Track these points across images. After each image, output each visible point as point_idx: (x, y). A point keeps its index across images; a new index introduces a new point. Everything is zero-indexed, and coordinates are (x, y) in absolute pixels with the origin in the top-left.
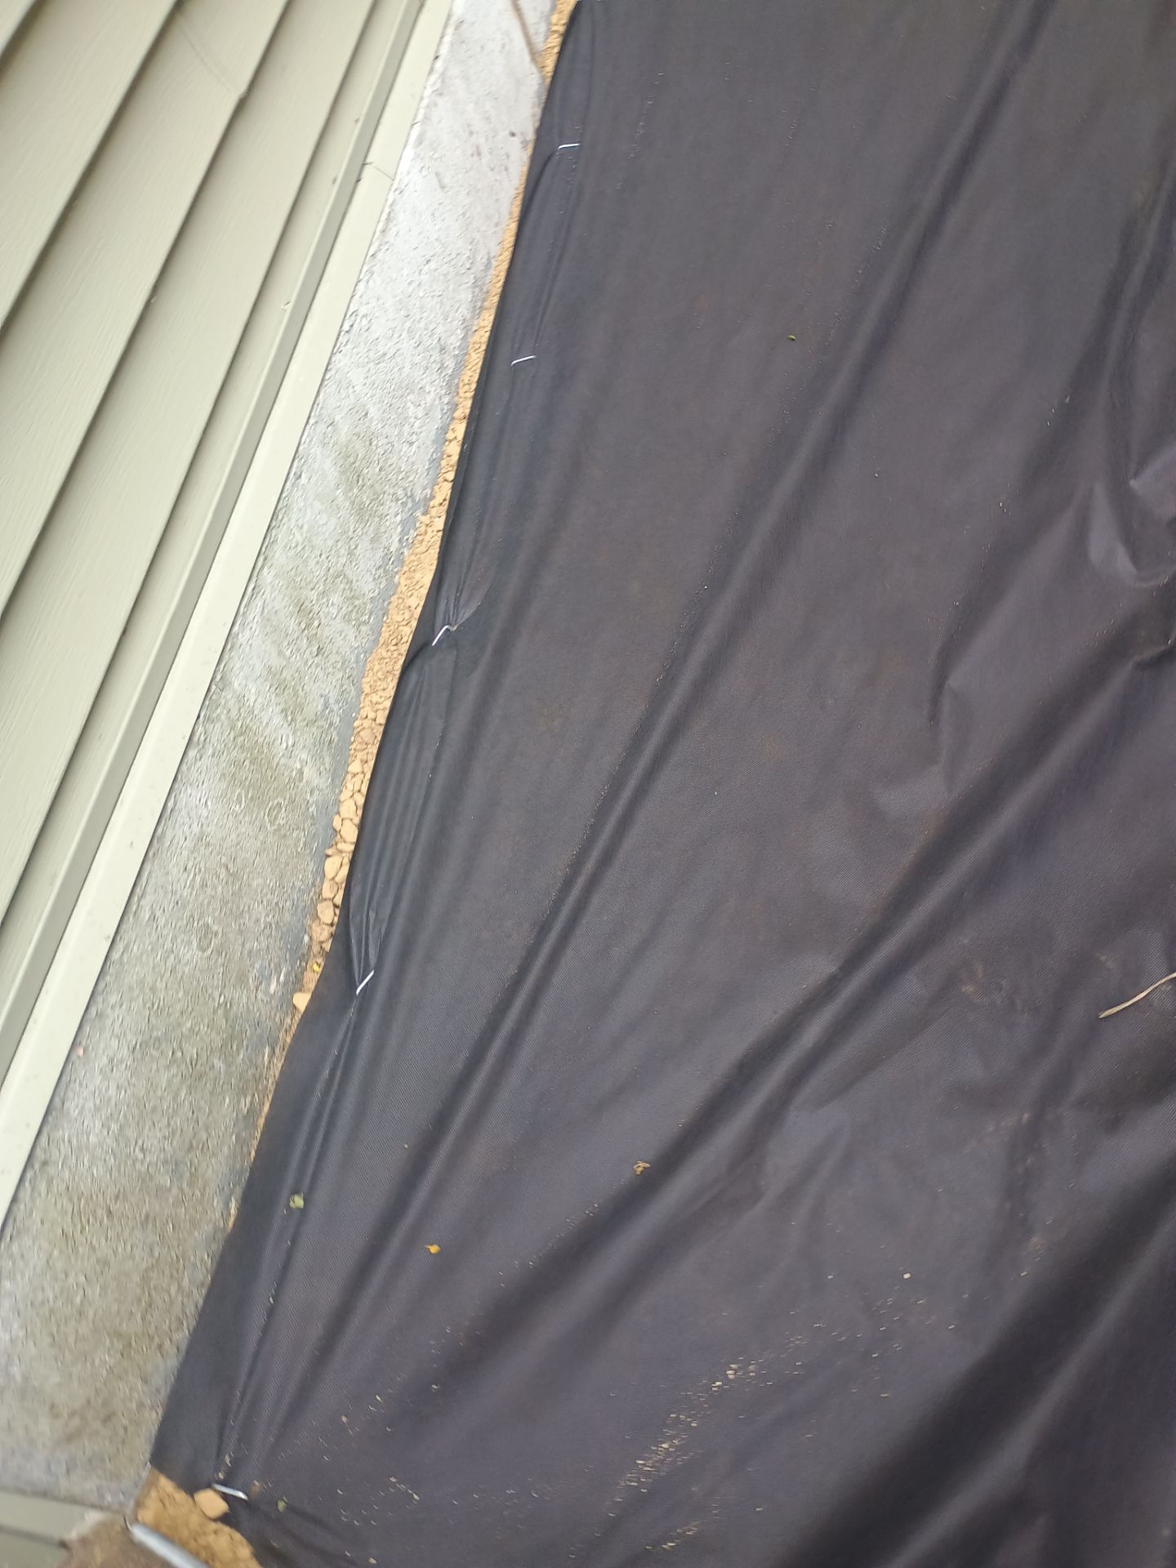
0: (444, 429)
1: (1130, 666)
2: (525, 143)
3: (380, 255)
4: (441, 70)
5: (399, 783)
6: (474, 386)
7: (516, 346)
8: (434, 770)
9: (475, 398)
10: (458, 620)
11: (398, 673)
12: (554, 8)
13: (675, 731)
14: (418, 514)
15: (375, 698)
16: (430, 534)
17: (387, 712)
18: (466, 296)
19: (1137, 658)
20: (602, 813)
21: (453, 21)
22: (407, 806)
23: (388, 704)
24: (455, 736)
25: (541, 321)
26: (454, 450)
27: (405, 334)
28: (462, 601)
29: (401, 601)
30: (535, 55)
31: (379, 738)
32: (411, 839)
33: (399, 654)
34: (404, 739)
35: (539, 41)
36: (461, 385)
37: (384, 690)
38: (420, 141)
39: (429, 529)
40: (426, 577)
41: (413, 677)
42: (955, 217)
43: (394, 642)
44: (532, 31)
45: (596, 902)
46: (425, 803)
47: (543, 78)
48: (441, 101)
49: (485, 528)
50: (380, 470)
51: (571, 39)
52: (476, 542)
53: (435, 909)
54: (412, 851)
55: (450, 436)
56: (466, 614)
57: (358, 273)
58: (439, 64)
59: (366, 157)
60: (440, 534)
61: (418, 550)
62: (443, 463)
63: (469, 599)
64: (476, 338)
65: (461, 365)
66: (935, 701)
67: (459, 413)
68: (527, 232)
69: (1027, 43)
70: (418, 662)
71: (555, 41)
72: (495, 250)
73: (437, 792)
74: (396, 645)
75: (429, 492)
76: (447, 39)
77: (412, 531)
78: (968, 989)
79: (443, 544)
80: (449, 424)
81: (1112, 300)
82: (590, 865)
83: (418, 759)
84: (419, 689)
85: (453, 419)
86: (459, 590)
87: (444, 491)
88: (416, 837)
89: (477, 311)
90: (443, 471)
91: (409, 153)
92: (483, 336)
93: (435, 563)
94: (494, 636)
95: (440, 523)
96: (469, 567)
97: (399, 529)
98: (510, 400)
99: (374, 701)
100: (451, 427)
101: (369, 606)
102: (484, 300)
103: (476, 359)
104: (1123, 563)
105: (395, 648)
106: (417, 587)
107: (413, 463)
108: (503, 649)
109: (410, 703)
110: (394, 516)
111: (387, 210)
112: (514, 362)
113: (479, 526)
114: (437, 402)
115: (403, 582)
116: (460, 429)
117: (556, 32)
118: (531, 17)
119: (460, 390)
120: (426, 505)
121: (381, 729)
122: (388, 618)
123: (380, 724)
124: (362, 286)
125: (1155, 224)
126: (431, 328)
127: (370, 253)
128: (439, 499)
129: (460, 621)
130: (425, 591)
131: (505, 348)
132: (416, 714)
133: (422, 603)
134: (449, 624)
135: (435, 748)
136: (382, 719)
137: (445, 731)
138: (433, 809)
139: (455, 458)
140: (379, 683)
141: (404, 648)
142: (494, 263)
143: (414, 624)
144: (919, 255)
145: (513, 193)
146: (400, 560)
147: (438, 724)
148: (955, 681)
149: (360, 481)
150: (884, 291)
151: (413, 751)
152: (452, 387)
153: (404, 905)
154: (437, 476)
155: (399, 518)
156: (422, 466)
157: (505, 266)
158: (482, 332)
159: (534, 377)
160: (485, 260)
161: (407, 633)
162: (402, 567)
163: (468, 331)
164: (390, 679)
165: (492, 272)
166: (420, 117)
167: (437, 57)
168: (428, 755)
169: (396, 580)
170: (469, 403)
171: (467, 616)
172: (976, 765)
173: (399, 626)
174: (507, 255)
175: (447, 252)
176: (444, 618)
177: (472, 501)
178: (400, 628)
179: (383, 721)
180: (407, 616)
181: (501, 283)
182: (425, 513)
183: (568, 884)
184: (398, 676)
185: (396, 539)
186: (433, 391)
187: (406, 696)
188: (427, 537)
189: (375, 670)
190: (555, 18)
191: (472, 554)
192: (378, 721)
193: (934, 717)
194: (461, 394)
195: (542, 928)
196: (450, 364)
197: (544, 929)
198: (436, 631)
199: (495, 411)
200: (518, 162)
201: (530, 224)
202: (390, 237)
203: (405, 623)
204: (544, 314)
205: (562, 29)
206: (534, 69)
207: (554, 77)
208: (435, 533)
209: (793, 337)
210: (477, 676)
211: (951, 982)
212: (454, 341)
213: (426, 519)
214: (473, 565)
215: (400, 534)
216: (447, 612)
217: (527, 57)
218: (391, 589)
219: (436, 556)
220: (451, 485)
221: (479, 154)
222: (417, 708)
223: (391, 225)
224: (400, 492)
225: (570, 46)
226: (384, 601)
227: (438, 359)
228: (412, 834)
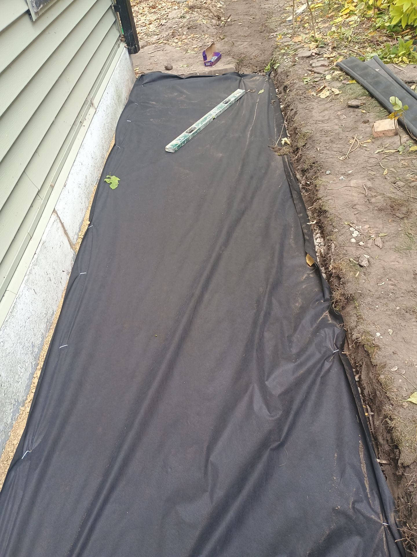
0: (33, 374)
1: (269, 450)
2: (68, 274)
3: (9, 320)
4: (36, 258)
5: (3, 520)
6: (45, 357)
7: (61, 342)
8: (18, 513)
10: (32, 448)
12: (80, 230)
14: (20, 407)
16: (24, 414)
18: (43, 326)
19: (271, 447)
20: (83, 526)
21: (42, 241)
22: (6, 530)
24: (27, 498)
25: (71, 332)
26: (36, 381)
27: (18, 344)
28: (34, 441)
29: (10, 442)
30: (71, 245)
32: (7, 545)
33: (8, 464)
34: (6, 501)
35: (74, 241)
36: (40, 356)
38: (27, 280)
39: (24, 412)
40: (21, 432)
41: (13, 473)
42: (207, 296)
43: (6, 460)
44: (71, 239)
46: (13, 529)
47: (75, 253)
48: (35, 267)
49: (45, 410)
50: (5, 394)
51: (85, 240)
52: (41, 416)
54: (6, 550)
55: (35, 376)
56: (36, 445)
58: (36, 256)
59: (6, 289)
60: (28, 413)
61: (19, 421)
62: (32, 386)
63: (37, 440)
64: (47, 339)
65: (40, 349)
66: (206, 467)
67: (39, 367)
68: (67, 302)
69: (226, 244)
70: (16, 466)
71: (80, 241)
72: (55, 308)
73: (18, 523)
74: (7, 461)
75: (25, 398)
76: (39, 248)
77: (17, 414)
79: (29, 417)
80: (35, 372)
81: (255, 323)
82: (77, 550)
83: (12, 509)
84: (14, 478)
85: (37, 369)
86: (34, 435)
87: (31, 396)
88: (8, 545)
89: (47, 330)
90: (31, 389)
91: (23, 285)
92: (49, 339)
93: (25, 426)
94: (45, 454)
95: (28, 409)
96: (38, 426)
97: (12, 414)
98: (58, 362)
102: (51, 326)
103: (46, 347)
104: (265, 410)
106: (17, 436)
107: (19, 389)
108: (48, 459)
109: (10, 485)
110: (9, 409)
111: (13, 305)
112: (60, 347)
113: (43, 410)
114: (30, 364)
115: (12, 434)
116: (38, 373)
117: (81, 238)
118: (71, 235)
120: (23, 404)
122: (4, 450)
125: (266, 299)
126: (29, 340)
127: (6, 320)
128: (29, 400)
129: (33, 448)
130: (20, 437)
131: (57, 343)
132: (12, 489)
133: (18, 443)
134: (29, 450)
135: (18, 504)
137: (23, 496)
138: (16, 531)
139: (36, 384)
141: (10, 462)
142: (55, 313)
143: (15, 451)
144: (195, 308)
145: (63, 289)
146: (11, 426)
147: (20, 493)
148: (212, 458)
150: (184, 320)
151: (10, 506)
152: (37, 358)
154: (29, 390)
155: (12, 410)
156: (22, 390)
157: (59, 313)
158: (49, 337)
159: (67, 352)
160: (52, 313)
161: (12, 455)
162: (12, 428)
163: (44, 337)
164: (3, 476)
165: (54, 316)
166: (28, 273)
167: (35, 254)
168: (16, 507)
169: (9, 434)
170: (42, 363)
171: (36, 446)
172: (220, 493)
174: (60, 310)
175: (37, 313)
176: (27, 447)
177: (41, 400)
178: (9, 454)
180: (12, 449)
181: (57, 320)
182: (22, 406)
184: (6, 474)
185: (10, 418)
186: (29, 359)
187: (9, 482)
188: (23, 415)
190: (80, 234)
191: (39, 422)
193: (206, 473)
194: (40, 360)
196: (36, 350)
198: (23, 453)
199: (52, 365)
200: (65, 279)
201: (68, 299)
202: (14, 314)
203: (11, 451)
204: (72, 330)
205: (82, 237)
206: (72, 250)
207: (79, 252)
208: (26, 413)
209: (157, 336)
212: (38, 342)
213: (23, 409)
214: (40, 425)
215: (12, 416)
216: (28, 445)
217: (69, 247)
218: (7, 437)
219: (26, 422)
220: (33, 394)
221: (50, 280)
222: (13, 487)
223: (14, 309)
224: (13, 401)
225: (85, 242)
226: (3, 443)
227: (31, 350)
228: (7, 543)
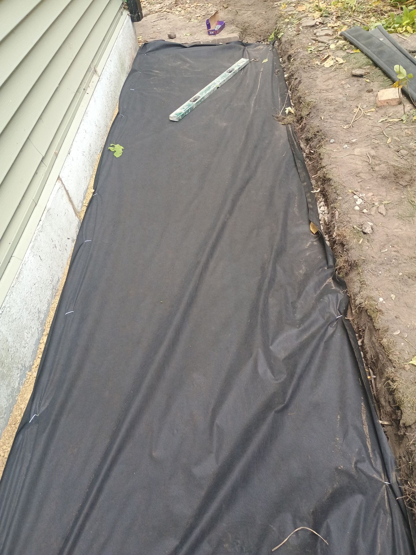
0: (39, 339)
1: (273, 413)
2: (73, 241)
3: (16, 286)
4: (42, 224)
5: (12, 483)
6: (51, 323)
7: (67, 308)
8: (26, 475)
9: (51, 327)
11: (14, 436)
12: (84, 198)
13: (120, 451)
14: (27, 372)
15: (4, 447)
16: (31, 379)
17: (9, 452)
18: (49, 293)
19: (276, 409)
20: (91, 487)
21: (47, 208)
22: (14, 492)
23: (9, 449)
24: (35, 460)
25: (77, 299)
26: (42, 347)
27: (25, 310)
28: (41, 405)
29: (18, 406)
30: (76, 213)
31: (5, 464)
33: (16, 428)
34: (15, 463)
35: (79, 209)
36: (46, 323)
37: (8, 443)
38: (33, 247)
39: (31, 377)
40: (28, 396)
41: (21, 437)
42: (212, 264)
43: (14, 424)
44: (76, 206)
45: (88, 525)
47: (80, 220)
48: (40, 233)
49: (52, 375)
50: (12, 359)
51: (90, 208)
52: (48, 381)
53: (23, 536)
54: (15, 511)
55: (41, 341)
56: (43, 409)
57: (6, 294)
59: (12, 255)
60: (35, 378)
61: (26, 386)
62: (38, 351)
63: (44, 403)
64: (53, 306)
65: (46, 316)
66: (211, 429)
67: (45, 333)
68: (73, 269)
69: (231, 212)
70: (23, 430)
72: (61, 275)
73: (27, 484)
74: (15, 424)
75: (32, 363)
76: (44, 215)
77: (24, 379)
78: (226, 545)
79: (36, 382)
80: (41, 338)
81: (260, 289)
82: (85, 511)
83: (20, 471)
84: (22, 441)
85: (43, 335)
86: (41, 400)
87: (38, 361)
88: (17, 505)
89: (53, 296)
90: (38, 354)
91: (29, 251)
92: (55, 305)
93: (32, 390)
94: (53, 417)
95: (35, 374)
96: (45, 390)
97: (19, 379)
98: (64, 328)
99: (4, 448)
100: (42, 338)
101: (4, 411)
102: (57, 293)
103: (52, 314)
104: (269, 374)
105: (13, 426)
106: (25, 400)
107: (26, 354)
108: (56, 423)
109: (18, 448)
110: (16, 374)
111: (19, 271)
112: (67, 313)
113: (50, 375)
114: (37, 330)
115: (19, 399)
116: (45, 339)
117: (85, 206)
118: (76, 203)
119: (46, 325)
120: (30, 369)
121: (6, 460)
122: (12, 414)
123: (6, 458)
124: (8, 297)
126: (35, 306)
127: (12, 286)
128: (36, 365)
129: (40, 412)
130: (27, 402)
131: (63, 309)
132: (21, 451)
133: (26, 407)
134: (36, 414)
135: (27, 465)
136: (6, 456)
137: (31, 458)
138: (24, 492)
139: (43, 349)
140: (6, 441)
141: (17, 425)
142: (61, 280)
143: (22, 415)
144: (202, 275)
145: (69, 256)
146: (19, 390)
147: (29, 455)
148: (217, 421)
149: (3, 365)
151: (18, 468)
152: (43, 324)
153: (10, 537)
154: (36, 356)
155: (19, 375)
156: (29, 355)
157: (65, 280)
158: (55, 304)
159: (73, 318)
160: (57, 280)
161: (19, 419)
162: (19, 393)
163: (49, 304)
164: (11, 439)
165: (60, 283)
166: (33, 240)
167: (40, 220)
168: (24, 469)
169: (16, 399)
170: (49, 329)
172: (225, 453)
173: (16, 416)
174: (66, 277)
175: (42, 280)
176: (35, 411)
177: (48, 365)
179: (7, 457)
180: (20, 413)
181: (63, 286)
182: (30, 371)
183: (77, 518)
184: (14, 437)
185: (17, 383)
186: (35, 326)
187: (17, 445)
188: (30, 380)
189: (5, 436)
190: (84, 202)
191: (47, 386)
192: (5, 457)
193: (211, 435)
194: (46, 326)
195: (66, 540)
196: (42, 316)
197: (67, 540)
198: (31, 417)
199: (58, 331)
200: (70, 247)
201: (74, 267)
202: (20, 279)
203: (19, 415)
204: (77, 296)
205: (87, 205)
206: (77, 218)
207: (83, 220)
208: (33, 378)
209: (162, 302)
210: (45, 435)
211: (220, 543)
212: (45, 308)
213: (30, 373)
214: (47, 389)
215: (19, 381)
216: (36, 409)
217: (74, 214)
218: (15, 401)
219: (33, 387)
220: (40, 359)
221: (56, 247)
222: (21, 449)
223: (20, 275)
224: (20, 366)
225: (89, 210)
226: (11, 407)
227: (38, 316)
